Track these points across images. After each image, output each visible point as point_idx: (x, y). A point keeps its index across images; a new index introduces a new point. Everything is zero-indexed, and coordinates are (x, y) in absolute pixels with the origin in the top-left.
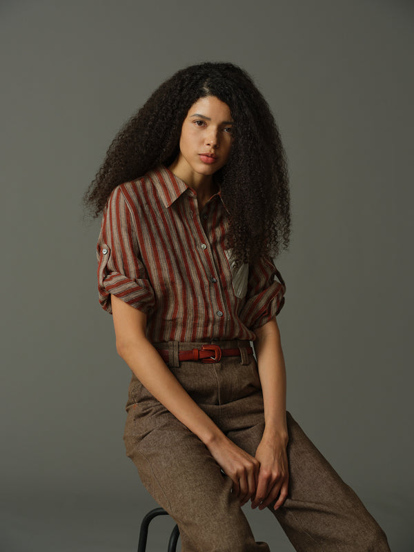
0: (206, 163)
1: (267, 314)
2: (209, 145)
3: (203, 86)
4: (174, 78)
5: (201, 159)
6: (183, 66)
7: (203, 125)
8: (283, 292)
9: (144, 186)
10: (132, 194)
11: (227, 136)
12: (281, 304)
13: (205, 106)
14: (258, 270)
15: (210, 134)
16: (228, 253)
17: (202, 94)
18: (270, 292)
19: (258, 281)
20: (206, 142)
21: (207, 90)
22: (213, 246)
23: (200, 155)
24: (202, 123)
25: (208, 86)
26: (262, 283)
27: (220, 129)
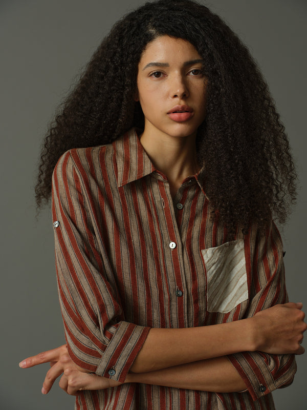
0: (180, 121)
2: (175, 96)
3: (147, 29)
5: (172, 119)
7: (162, 75)
9: (102, 157)
10: (84, 162)
20: (172, 94)
21: (153, 31)
23: (168, 113)
25: (154, 26)
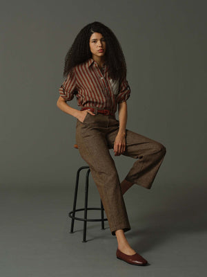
0: (101, 52)
1: (124, 99)
4: (81, 32)
6: (82, 27)
8: (130, 93)
11: (104, 43)
12: (129, 96)
13: (94, 36)
14: (122, 85)
15: (99, 43)
16: (111, 80)
17: (92, 33)
18: (125, 92)
19: (122, 88)
20: (99, 46)
22: (105, 78)
23: (98, 51)
24: (95, 41)
26: (123, 89)
27: (101, 41)
